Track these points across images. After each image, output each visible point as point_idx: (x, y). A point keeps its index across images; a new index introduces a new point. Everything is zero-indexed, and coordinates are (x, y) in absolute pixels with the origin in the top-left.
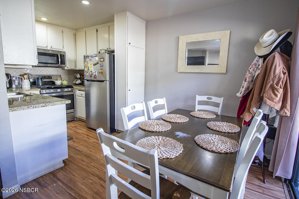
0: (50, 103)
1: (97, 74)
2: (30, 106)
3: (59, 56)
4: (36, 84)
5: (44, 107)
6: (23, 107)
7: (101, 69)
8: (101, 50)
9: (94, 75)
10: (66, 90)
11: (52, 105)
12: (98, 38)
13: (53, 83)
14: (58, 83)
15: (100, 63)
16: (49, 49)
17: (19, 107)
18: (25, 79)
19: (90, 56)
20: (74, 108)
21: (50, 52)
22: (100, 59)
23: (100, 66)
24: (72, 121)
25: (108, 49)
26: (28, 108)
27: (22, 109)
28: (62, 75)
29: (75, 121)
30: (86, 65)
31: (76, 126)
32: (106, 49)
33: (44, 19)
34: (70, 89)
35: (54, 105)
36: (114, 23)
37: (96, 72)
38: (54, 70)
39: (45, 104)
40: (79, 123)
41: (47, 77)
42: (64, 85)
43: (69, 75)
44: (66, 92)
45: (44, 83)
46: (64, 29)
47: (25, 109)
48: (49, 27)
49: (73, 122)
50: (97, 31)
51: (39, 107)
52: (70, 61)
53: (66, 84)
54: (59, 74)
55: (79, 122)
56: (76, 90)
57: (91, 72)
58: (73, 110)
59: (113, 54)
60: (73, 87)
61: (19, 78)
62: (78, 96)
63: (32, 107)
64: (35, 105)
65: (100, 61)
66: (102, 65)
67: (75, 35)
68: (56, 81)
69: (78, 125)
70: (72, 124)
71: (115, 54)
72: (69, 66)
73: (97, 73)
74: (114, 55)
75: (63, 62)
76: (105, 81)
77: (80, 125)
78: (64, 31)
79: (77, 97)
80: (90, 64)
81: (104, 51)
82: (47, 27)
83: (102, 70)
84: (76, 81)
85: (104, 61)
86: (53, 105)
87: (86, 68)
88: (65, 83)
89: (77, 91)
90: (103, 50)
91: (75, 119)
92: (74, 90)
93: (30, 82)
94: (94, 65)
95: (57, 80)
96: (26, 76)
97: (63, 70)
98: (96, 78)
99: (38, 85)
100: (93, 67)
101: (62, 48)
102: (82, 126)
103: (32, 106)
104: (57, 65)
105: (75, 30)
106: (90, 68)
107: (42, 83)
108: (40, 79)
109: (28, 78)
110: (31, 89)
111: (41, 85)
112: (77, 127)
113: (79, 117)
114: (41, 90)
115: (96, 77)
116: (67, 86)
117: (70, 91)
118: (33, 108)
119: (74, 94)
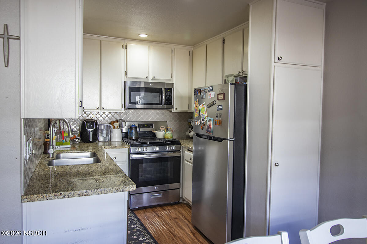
0: (95, 190)
1: (211, 125)
2: (59, 193)
3: (163, 91)
4: (129, 137)
5: (83, 197)
6: (46, 195)
7: (219, 116)
8: (228, 76)
9: (208, 126)
10: (168, 148)
11: (99, 194)
12: (224, 54)
13: (153, 135)
14: (160, 134)
15: (218, 103)
16: (150, 81)
17: (41, 195)
18: (115, 129)
19: (202, 91)
20: (180, 182)
21: (151, 85)
22: (218, 94)
23: (218, 110)
24: (175, 204)
25: (240, 73)
26: (56, 197)
27: (45, 198)
28: (170, 121)
29: (179, 205)
30: (196, 106)
31: (177, 216)
32: (237, 74)
33: (143, 36)
34: (174, 148)
35: (102, 194)
36: (249, 23)
37: (210, 120)
38: (158, 114)
39: (85, 191)
40: (183, 212)
41: (145, 125)
42: (167, 139)
43: (180, 121)
44: (168, 151)
45: (140, 136)
46: (175, 47)
47: (50, 199)
48: (152, 47)
49: (176, 206)
50: (224, 43)
51: (74, 196)
52: (181, 98)
53: (169, 138)
54: (165, 119)
55: (185, 208)
56: (184, 149)
57: (203, 120)
58: (178, 184)
59: (246, 83)
60: (180, 144)
61: (107, 126)
62: (187, 161)
63: (62, 196)
64: (68, 192)
65: (218, 100)
66: (221, 107)
67: (191, 54)
68: (156, 132)
69: (181, 215)
70: (172, 211)
71: (249, 83)
72: (178, 106)
73: (211, 123)
74: (246, 86)
75: (169, 101)
76: (226, 139)
77: (185, 217)
78: (175, 49)
79: (185, 162)
80: (202, 106)
81: (233, 79)
82: (149, 47)
83: (222, 116)
84: (190, 132)
85: (224, 99)
86: (100, 192)
87: (196, 112)
88: (169, 136)
89: (186, 152)
90: (231, 75)
91: (181, 201)
92: (183, 148)
93: (122, 132)
94: (208, 107)
95: (159, 130)
96: (116, 124)
97: (171, 113)
98: (210, 132)
99: (131, 138)
100: (206, 111)
101: (169, 78)
102: (187, 220)
103: (62, 193)
104: (159, 107)
105: (193, 46)
106: (202, 113)
107: (135, 134)
108: (134, 128)
109: (119, 127)
110: (122, 144)
111: (134, 139)
112: (177, 220)
113: (186, 198)
114: (130, 147)
115: (210, 129)
116: (172, 142)
117: (174, 151)
118: (64, 197)
119: (180, 156)
